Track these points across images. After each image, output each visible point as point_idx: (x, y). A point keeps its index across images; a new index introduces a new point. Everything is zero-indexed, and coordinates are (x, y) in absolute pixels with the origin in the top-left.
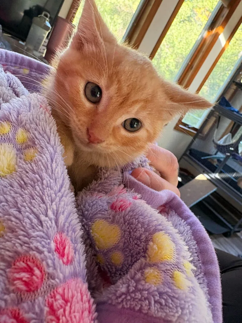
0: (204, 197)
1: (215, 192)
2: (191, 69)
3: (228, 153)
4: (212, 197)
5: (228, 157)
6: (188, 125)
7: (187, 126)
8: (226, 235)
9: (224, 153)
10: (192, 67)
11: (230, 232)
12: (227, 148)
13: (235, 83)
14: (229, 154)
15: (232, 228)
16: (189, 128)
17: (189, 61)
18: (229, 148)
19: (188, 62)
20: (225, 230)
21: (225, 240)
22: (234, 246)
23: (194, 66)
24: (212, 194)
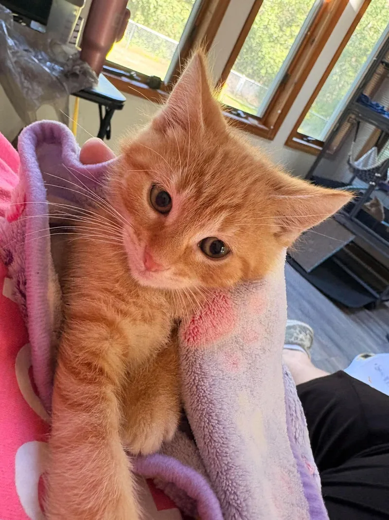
0: (334, 252)
1: (352, 242)
2: (312, 44)
3: (372, 182)
4: (347, 251)
5: (372, 188)
6: (307, 137)
7: (305, 139)
8: (369, 307)
9: (366, 181)
10: (313, 41)
11: (374, 303)
12: (369, 174)
13: (384, 64)
14: (374, 183)
15: (378, 296)
16: (308, 141)
17: (307, 29)
18: (375, 174)
19: (306, 32)
20: (367, 300)
21: (368, 314)
22: (381, 323)
23: (317, 38)
24: (347, 246)
